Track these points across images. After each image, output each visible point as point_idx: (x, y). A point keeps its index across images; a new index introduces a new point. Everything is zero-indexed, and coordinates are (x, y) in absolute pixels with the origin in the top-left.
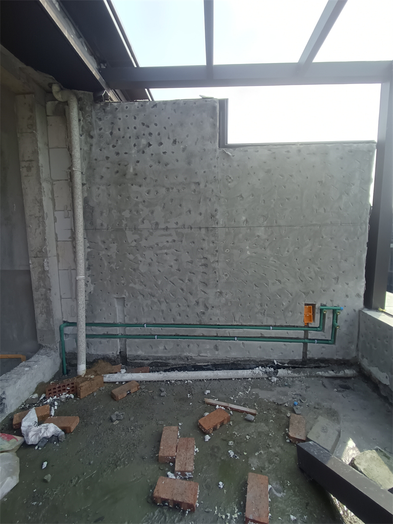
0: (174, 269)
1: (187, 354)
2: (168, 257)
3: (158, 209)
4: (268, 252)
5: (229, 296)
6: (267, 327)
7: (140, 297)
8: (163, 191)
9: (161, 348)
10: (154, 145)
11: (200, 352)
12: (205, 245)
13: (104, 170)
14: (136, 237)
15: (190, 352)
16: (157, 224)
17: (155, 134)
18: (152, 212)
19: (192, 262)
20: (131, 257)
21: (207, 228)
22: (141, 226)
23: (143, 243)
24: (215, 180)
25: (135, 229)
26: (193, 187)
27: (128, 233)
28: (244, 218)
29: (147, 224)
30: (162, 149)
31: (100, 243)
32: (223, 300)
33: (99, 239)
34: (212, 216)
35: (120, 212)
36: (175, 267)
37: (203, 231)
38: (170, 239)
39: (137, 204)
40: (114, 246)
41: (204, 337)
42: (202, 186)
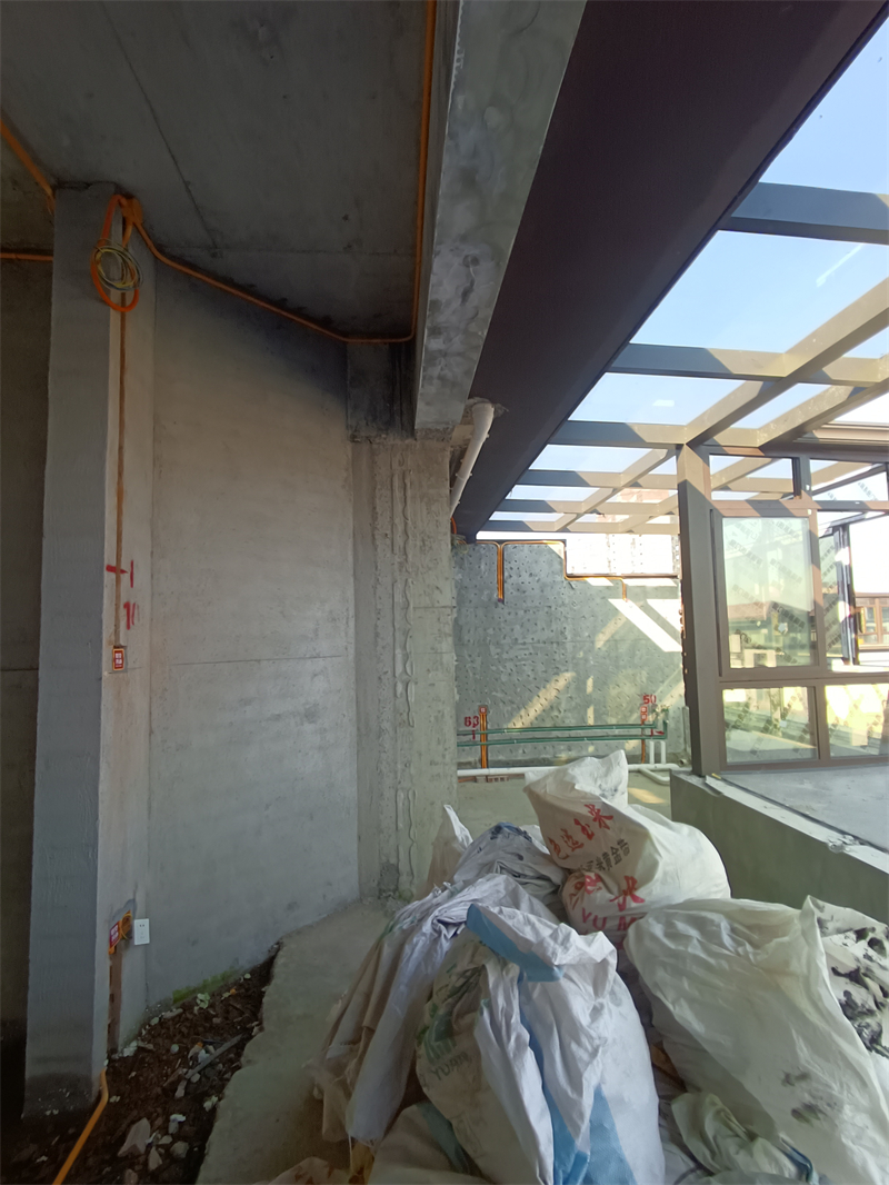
0: (531, 678)
1: (544, 756)
2: (525, 668)
3: (518, 627)
4: (608, 661)
5: (578, 701)
6: (611, 726)
7: (501, 704)
8: (521, 613)
9: (521, 751)
10: (514, 577)
11: (555, 753)
12: (557, 657)
13: (473, 595)
14: (499, 651)
15: (547, 753)
16: (516, 639)
17: (515, 569)
18: (512, 630)
19: (545, 672)
20: (494, 668)
21: (558, 643)
22: (503, 642)
23: (505, 656)
24: (563, 604)
25: (498, 644)
26: (546, 609)
27: (492, 648)
28: (587, 634)
29: (508, 640)
30: (521, 580)
31: (467, 657)
32: (573, 704)
33: (466, 653)
34: (562, 633)
35: (485, 630)
36: (532, 676)
37: (555, 645)
38: (527, 652)
39: (499, 623)
40: (479, 660)
41: (558, 739)
42: (553, 609)
